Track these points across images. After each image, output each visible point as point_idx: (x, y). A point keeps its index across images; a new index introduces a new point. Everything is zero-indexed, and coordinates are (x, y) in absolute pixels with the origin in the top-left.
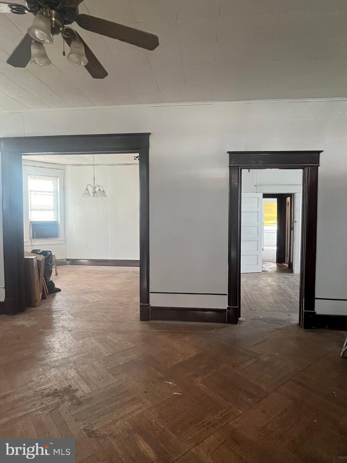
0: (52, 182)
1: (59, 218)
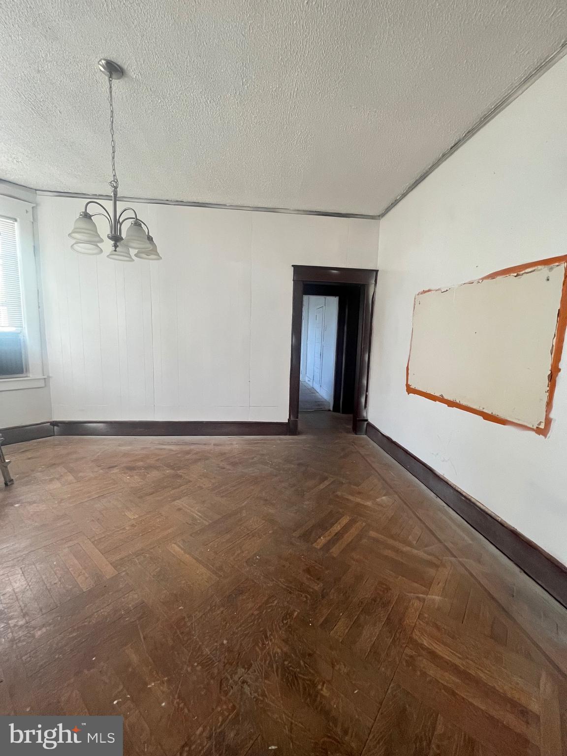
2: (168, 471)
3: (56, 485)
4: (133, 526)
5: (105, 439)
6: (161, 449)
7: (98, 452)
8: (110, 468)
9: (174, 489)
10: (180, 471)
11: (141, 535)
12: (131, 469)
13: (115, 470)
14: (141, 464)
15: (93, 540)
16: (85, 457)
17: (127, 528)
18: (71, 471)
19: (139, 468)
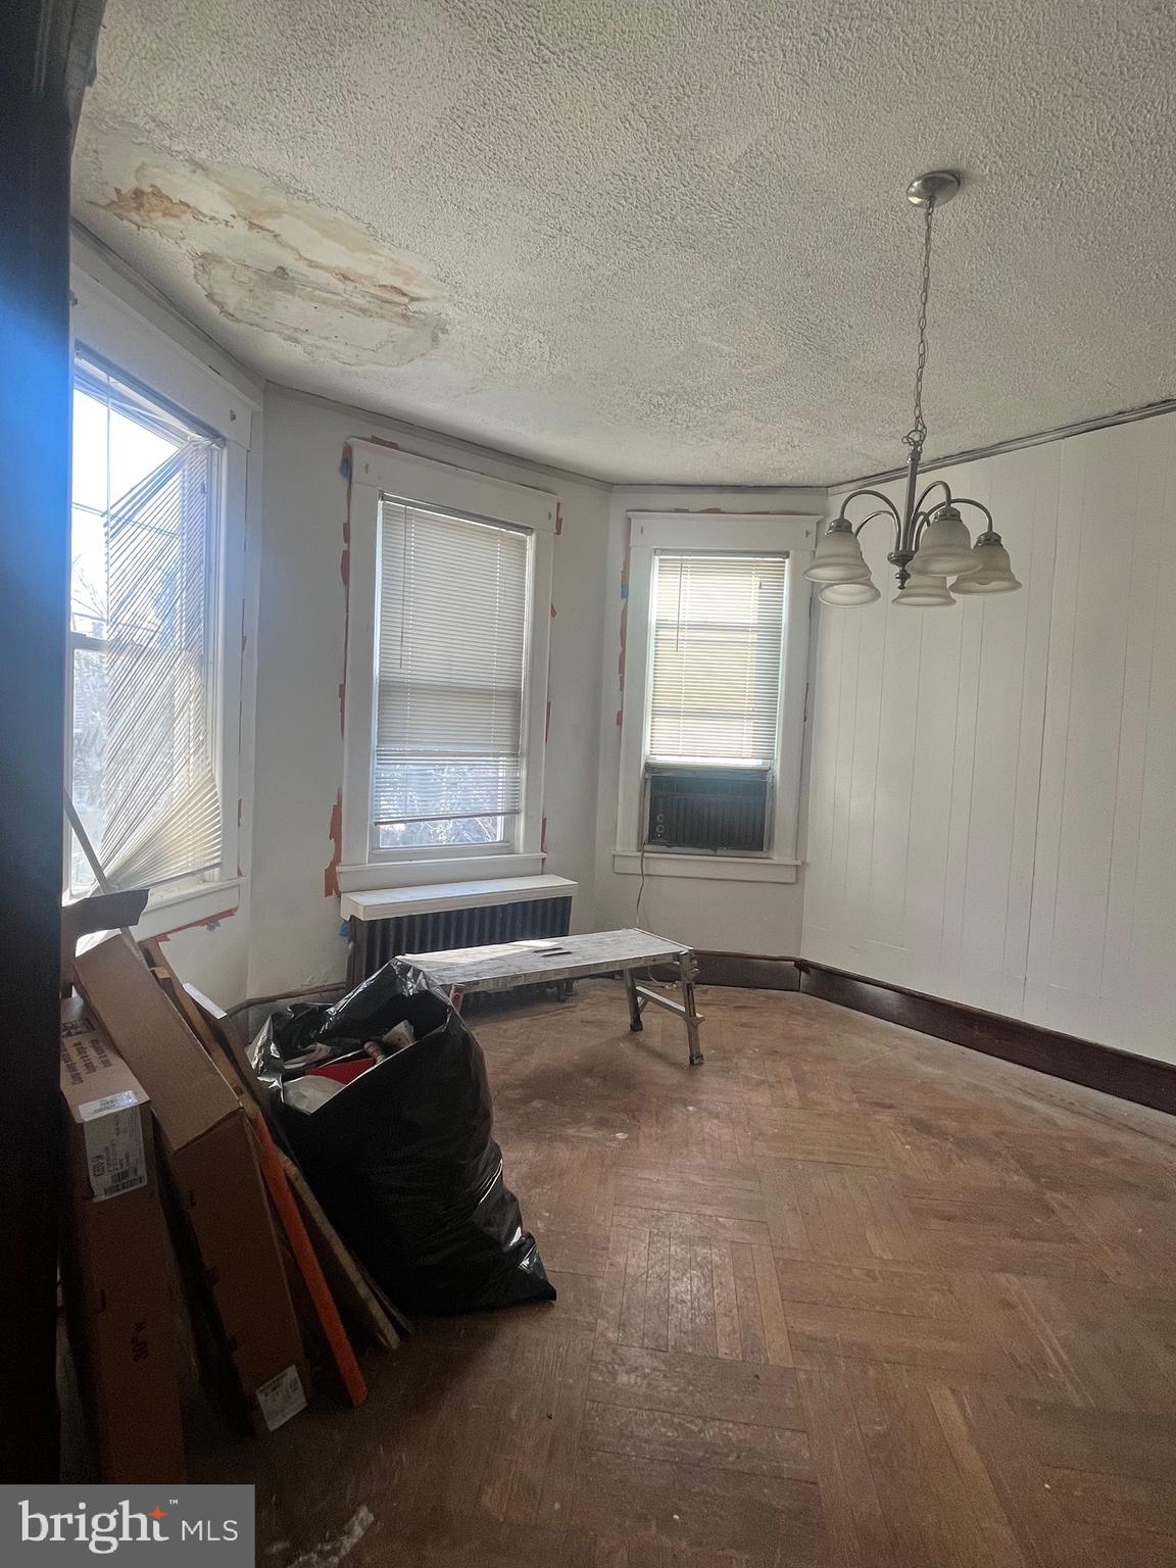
0: (755, 581)
1: (777, 755)
2: (1016, 1178)
3: (762, 1098)
4: (869, 1273)
5: (892, 1031)
6: (1023, 1107)
7: (867, 1058)
8: (877, 1104)
9: (1014, 1235)
10: (1054, 1194)
11: (878, 1308)
12: (924, 1128)
13: (885, 1117)
14: (952, 1125)
15: (777, 1254)
16: (835, 1059)
17: (855, 1271)
18: (799, 1079)
19: (944, 1135)
